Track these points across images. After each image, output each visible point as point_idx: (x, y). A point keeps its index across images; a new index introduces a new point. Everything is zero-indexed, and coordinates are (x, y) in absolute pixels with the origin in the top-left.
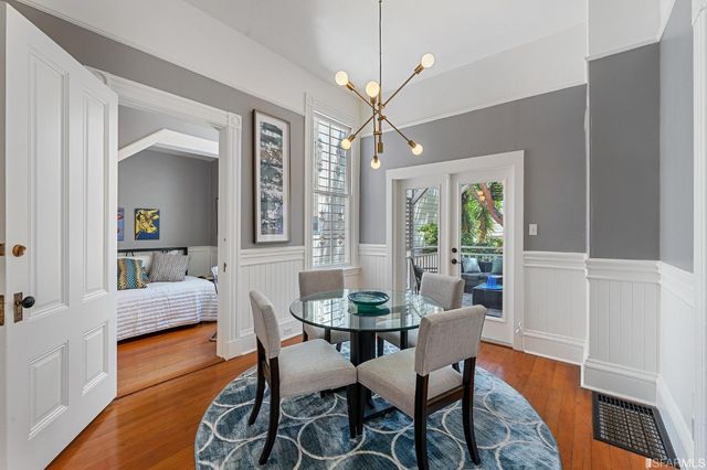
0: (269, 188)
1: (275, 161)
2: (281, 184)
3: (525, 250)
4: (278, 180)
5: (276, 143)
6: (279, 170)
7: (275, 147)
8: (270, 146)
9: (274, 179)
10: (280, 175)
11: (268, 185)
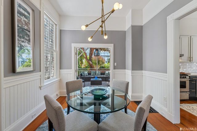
0: (23, 42)
1: (26, 27)
2: (29, 41)
3: (114, 69)
4: (27, 38)
5: (26, 18)
6: (28, 33)
7: (26, 20)
8: (23, 18)
9: (26, 37)
10: (29, 36)
11: (22, 40)
